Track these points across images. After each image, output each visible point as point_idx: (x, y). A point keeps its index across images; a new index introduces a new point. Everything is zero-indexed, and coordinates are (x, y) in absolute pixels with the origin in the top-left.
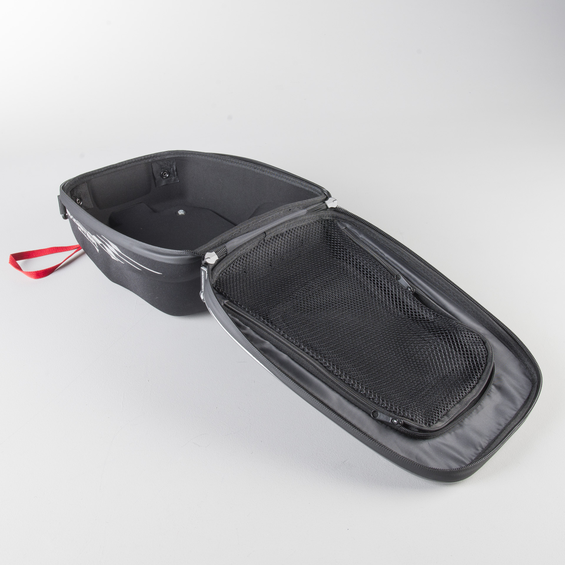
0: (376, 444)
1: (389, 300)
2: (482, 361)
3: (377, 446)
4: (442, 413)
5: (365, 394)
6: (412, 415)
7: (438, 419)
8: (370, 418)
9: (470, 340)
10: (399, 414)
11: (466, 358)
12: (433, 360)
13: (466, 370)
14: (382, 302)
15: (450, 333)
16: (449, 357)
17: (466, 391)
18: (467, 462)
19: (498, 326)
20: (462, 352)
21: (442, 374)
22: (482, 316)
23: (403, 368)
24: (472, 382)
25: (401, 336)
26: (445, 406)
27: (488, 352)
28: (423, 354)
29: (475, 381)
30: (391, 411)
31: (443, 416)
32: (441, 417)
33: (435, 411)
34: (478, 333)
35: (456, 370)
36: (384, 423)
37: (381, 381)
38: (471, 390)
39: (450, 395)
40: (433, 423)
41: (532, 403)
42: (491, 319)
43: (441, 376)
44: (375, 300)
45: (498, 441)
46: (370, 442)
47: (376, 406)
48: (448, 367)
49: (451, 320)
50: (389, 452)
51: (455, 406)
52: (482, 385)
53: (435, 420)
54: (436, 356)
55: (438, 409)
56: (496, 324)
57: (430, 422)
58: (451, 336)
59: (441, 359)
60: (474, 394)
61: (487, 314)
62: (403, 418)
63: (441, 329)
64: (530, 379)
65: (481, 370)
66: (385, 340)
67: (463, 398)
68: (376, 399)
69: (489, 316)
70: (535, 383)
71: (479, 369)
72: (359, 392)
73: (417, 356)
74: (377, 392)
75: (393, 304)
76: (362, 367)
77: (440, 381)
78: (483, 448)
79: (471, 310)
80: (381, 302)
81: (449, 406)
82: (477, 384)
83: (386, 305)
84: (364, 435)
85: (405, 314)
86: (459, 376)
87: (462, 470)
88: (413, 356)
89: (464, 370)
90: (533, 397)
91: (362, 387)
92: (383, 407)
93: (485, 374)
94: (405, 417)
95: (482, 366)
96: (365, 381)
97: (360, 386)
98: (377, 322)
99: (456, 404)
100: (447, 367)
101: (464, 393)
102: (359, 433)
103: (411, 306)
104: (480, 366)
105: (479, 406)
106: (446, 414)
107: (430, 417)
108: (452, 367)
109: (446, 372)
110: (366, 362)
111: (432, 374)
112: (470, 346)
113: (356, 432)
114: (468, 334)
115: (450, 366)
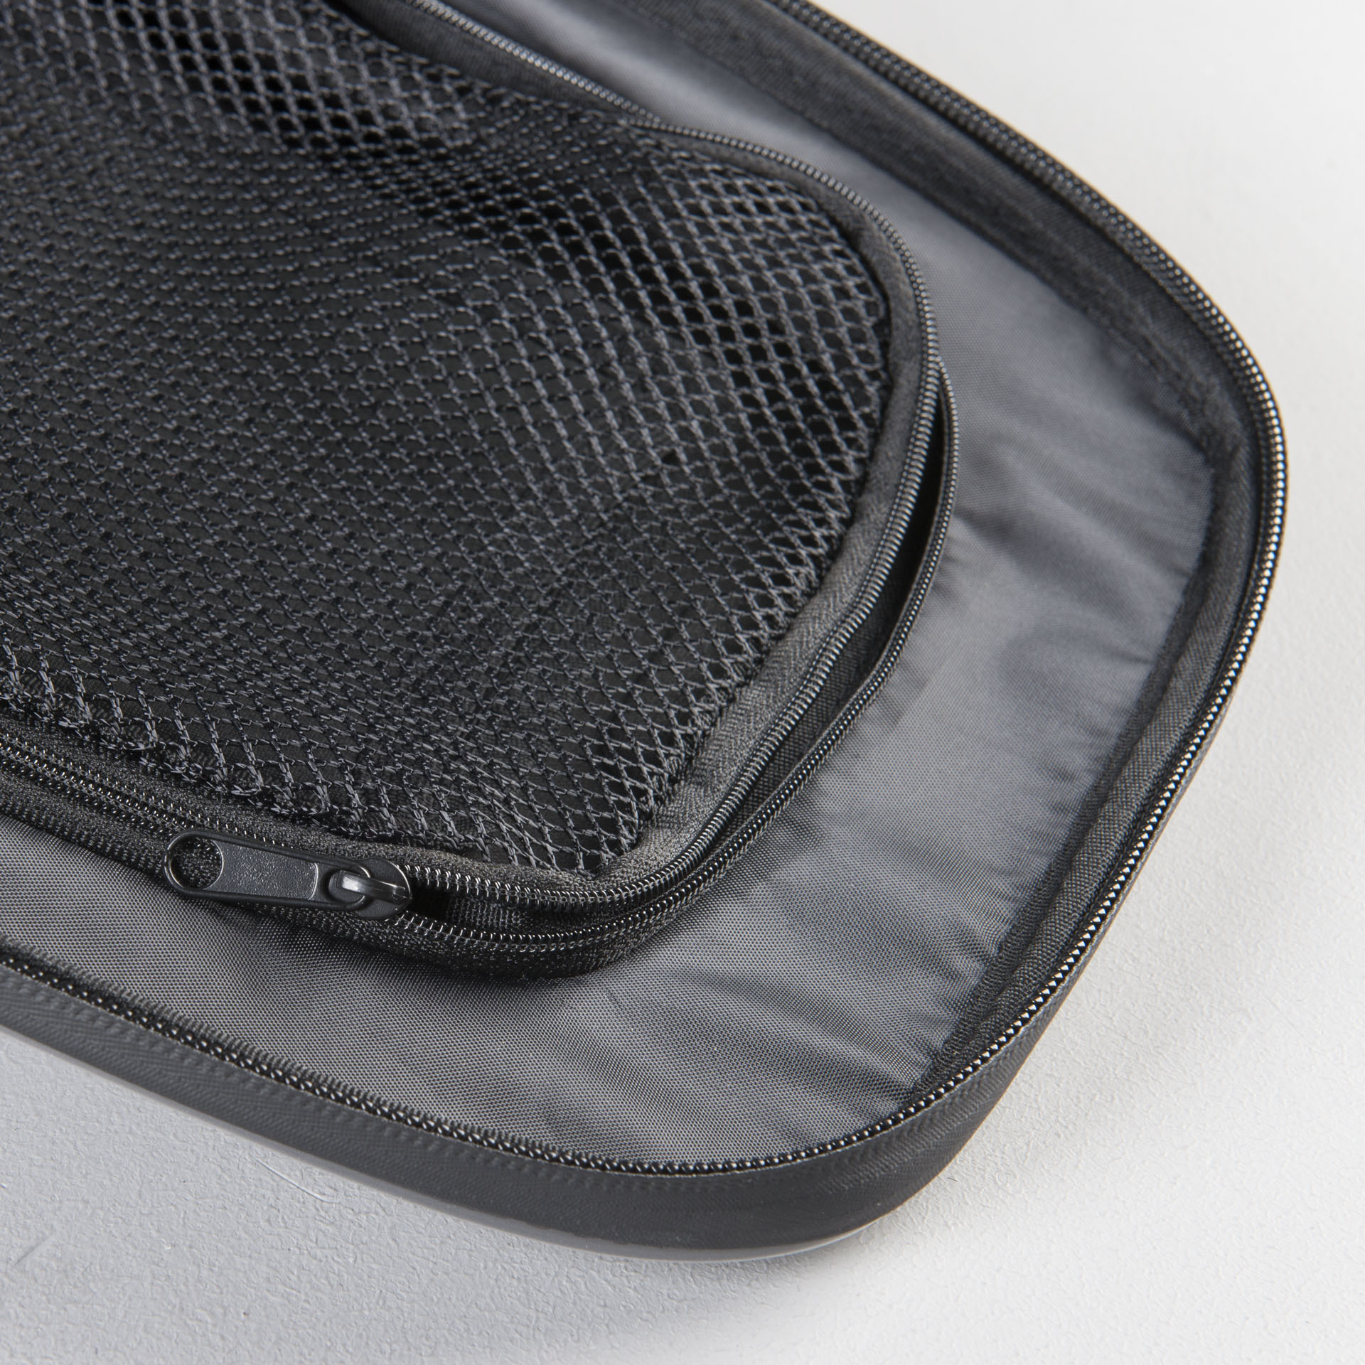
0: (246, 1080)
1: (131, 40)
2: (855, 361)
3: (259, 1086)
4: (659, 764)
5: (92, 728)
6: (462, 813)
7: (641, 813)
8: (166, 900)
9: (750, 227)
10: (364, 826)
11: (747, 358)
12: (524, 410)
13: (757, 445)
14: (82, 60)
15: (607, 200)
16: (627, 373)
17: (788, 583)
18: (907, 1074)
19: (913, 108)
20: (712, 325)
21: (602, 499)
22: (797, 58)
23: (323, 504)
24: (818, 515)
25: (267, 278)
26: (672, 713)
27: (885, 298)
28: (444, 382)
29: (835, 506)
30: (304, 819)
31: (668, 787)
32: (657, 798)
33: (611, 757)
34: (801, 177)
35: (695, 454)
36: (267, 914)
37: (192, 618)
38: (821, 578)
39: (686, 635)
40: (615, 845)
41: (1245, 590)
42: (858, 68)
43: (594, 510)
44: (30, 57)
45: (1083, 884)
46: (204, 1069)
47: (192, 801)
48: (634, 439)
49: (596, 118)
50: (352, 1116)
51: (731, 700)
52: (884, 530)
53: (626, 823)
54: (539, 377)
55: (628, 740)
56: (898, 96)
57: (594, 843)
58: (618, 218)
59: (574, 399)
60: (848, 598)
61: (826, 36)
62: (400, 851)
63: (539, 182)
64: (1185, 434)
65: (861, 424)
66: (155, 328)
67: (779, 638)
68: (184, 752)
69: (846, 49)
70: (1232, 455)
71: (846, 424)
72: (49, 725)
73: (406, 403)
74: (175, 700)
75: (163, 63)
76: (28, 545)
77: (599, 547)
78: (984, 958)
79: (715, 28)
80: (71, 63)
81: (696, 710)
82: (847, 523)
83: (114, 80)
84: (147, 1026)
85: (260, 126)
86: (718, 491)
87: (890, 1136)
88: (374, 407)
89: (743, 444)
90: (1245, 546)
91: (65, 685)
92: (242, 800)
93: (890, 448)
94: (415, 842)
95: (861, 399)
96: (77, 635)
97: (43, 675)
98: (70, 209)
99: (739, 685)
100: (624, 445)
101: (779, 601)
102: (111, 1023)
103: (293, 60)
104: (847, 400)
105: (896, 677)
106: (689, 771)
107: (584, 807)
108: (660, 437)
109: (627, 483)
110: (53, 501)
111: (537, 511)
112: (757, 268)
113: (83, 1017)
114: (731, 189)
115: (645, 432)
